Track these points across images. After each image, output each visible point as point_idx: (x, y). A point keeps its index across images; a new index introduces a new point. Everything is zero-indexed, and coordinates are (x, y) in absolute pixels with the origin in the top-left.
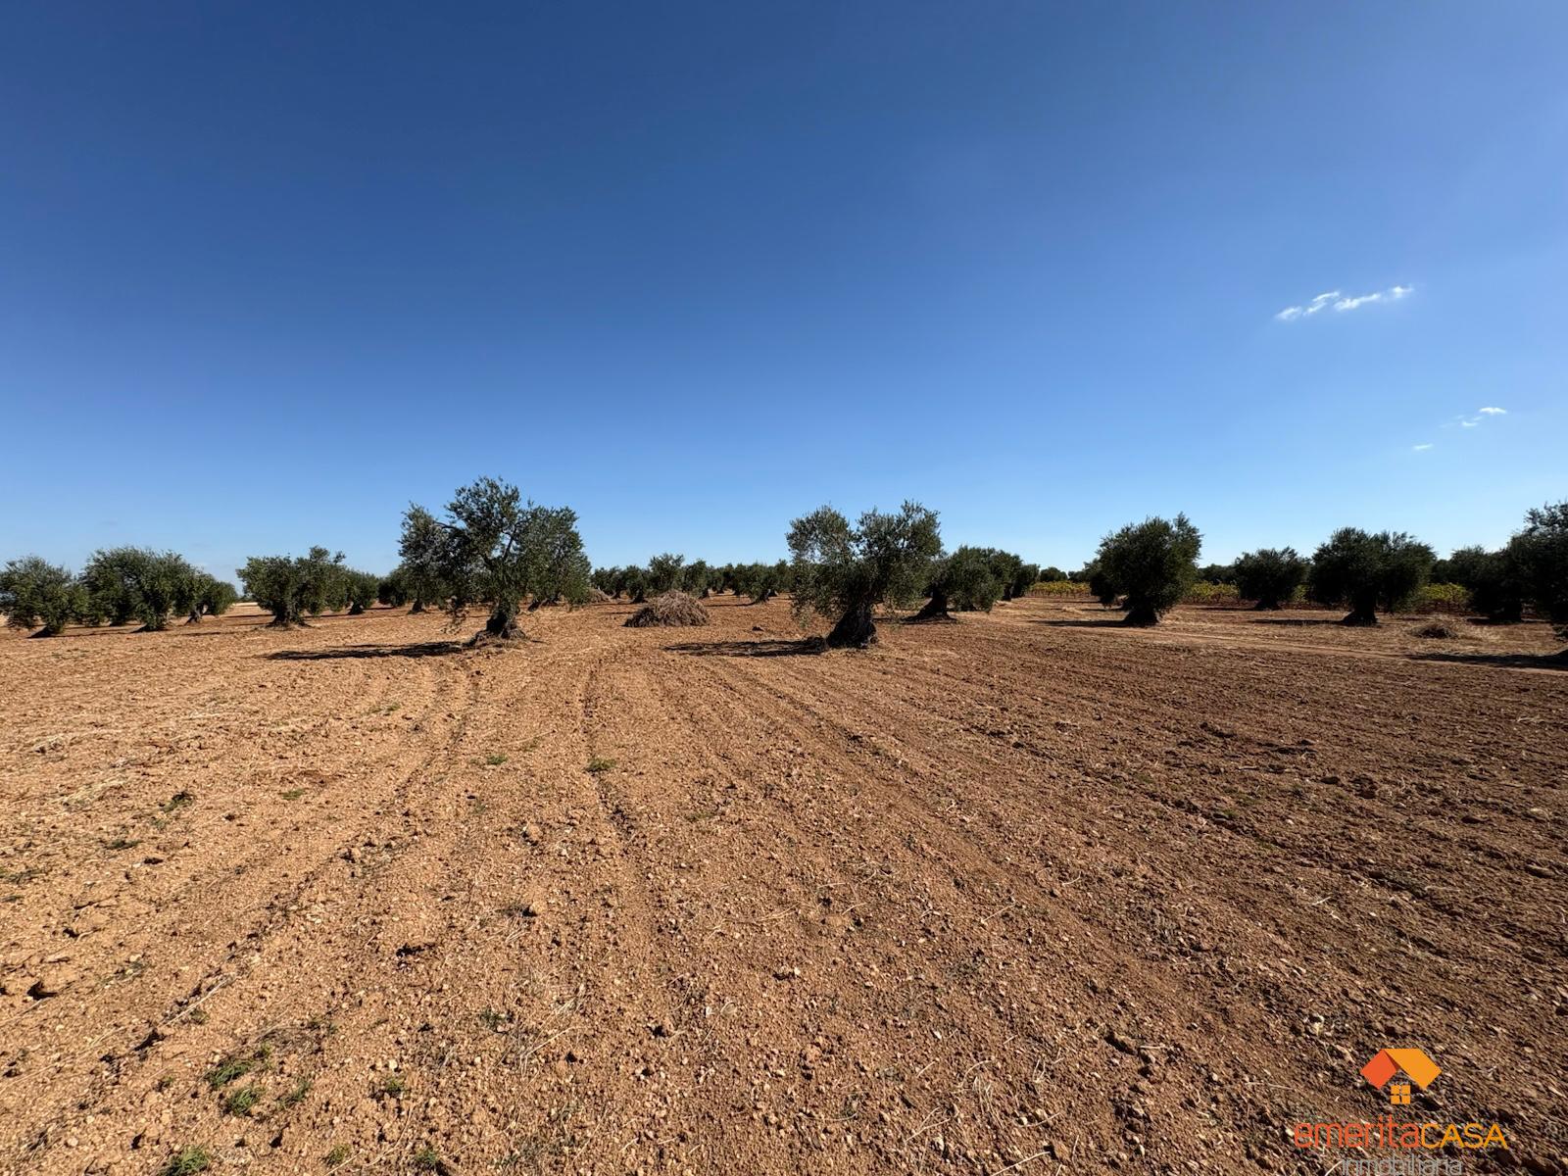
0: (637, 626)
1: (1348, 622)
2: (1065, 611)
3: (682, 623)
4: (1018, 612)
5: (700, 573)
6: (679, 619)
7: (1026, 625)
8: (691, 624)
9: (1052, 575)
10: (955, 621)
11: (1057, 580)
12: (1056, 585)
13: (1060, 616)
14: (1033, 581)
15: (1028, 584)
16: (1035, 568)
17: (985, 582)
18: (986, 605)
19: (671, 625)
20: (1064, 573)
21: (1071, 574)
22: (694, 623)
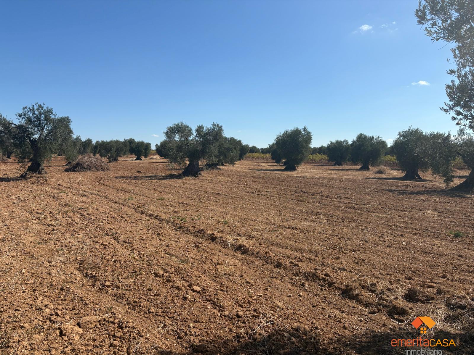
0: (74, 171)
1: (360, 169)
2: (261, 166)
3: (97, 170)
4: (242, 166)
6: (96, 168)
7: (248, 171)
8: (102, 170)
9: (254, 150)
10: (220, 169)
11: (256, 152)
12: (256, 155)
13: (259, 168)
14: (247, 152)
15: (245, 154)
16: (247, 146)
17: (232, 153)
18: (232, 162)
19: (92, 171)
20: (259, 149)
21: (262, 149)
22: (103, 170)
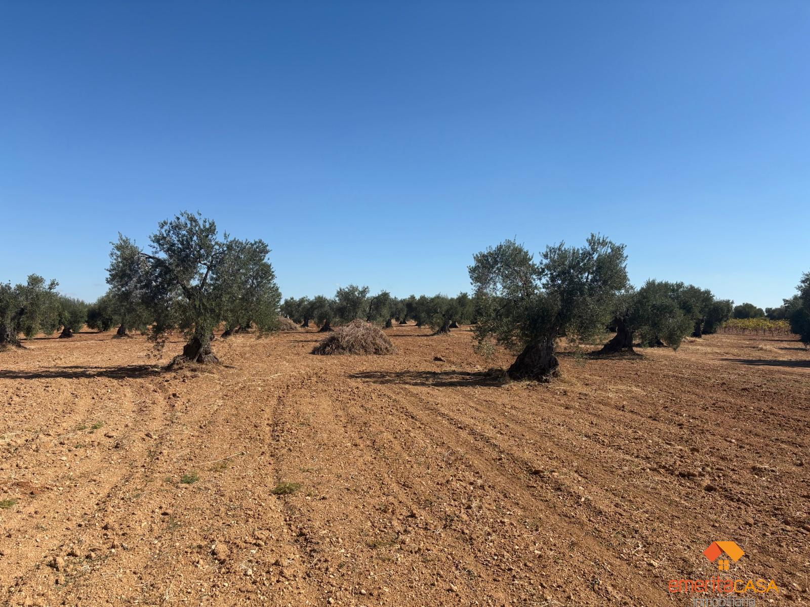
0: (324, 353)
2: (761, 349)
3: (366, 351)
4: (709, 350)
5: (384, 304)
6: (363, 347)
7: (717, 363)
8: (375, 353)
9: (747, 312)
10: (640, 356)
11: (753, 317)
12: (751, 323)
13: (755, 355)
14: (726, 317)
15: (720, 320)
16: (728, 304)
18: (673, 341)
19: (356, 354)
20: (760, 310)
21: (768, 310)
22: (377, 352)
